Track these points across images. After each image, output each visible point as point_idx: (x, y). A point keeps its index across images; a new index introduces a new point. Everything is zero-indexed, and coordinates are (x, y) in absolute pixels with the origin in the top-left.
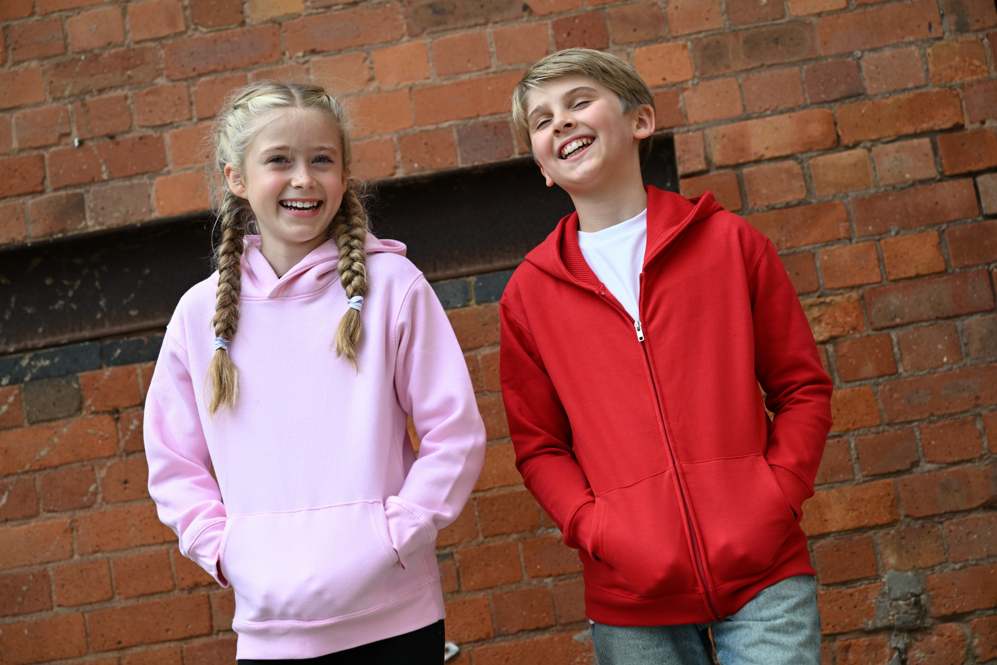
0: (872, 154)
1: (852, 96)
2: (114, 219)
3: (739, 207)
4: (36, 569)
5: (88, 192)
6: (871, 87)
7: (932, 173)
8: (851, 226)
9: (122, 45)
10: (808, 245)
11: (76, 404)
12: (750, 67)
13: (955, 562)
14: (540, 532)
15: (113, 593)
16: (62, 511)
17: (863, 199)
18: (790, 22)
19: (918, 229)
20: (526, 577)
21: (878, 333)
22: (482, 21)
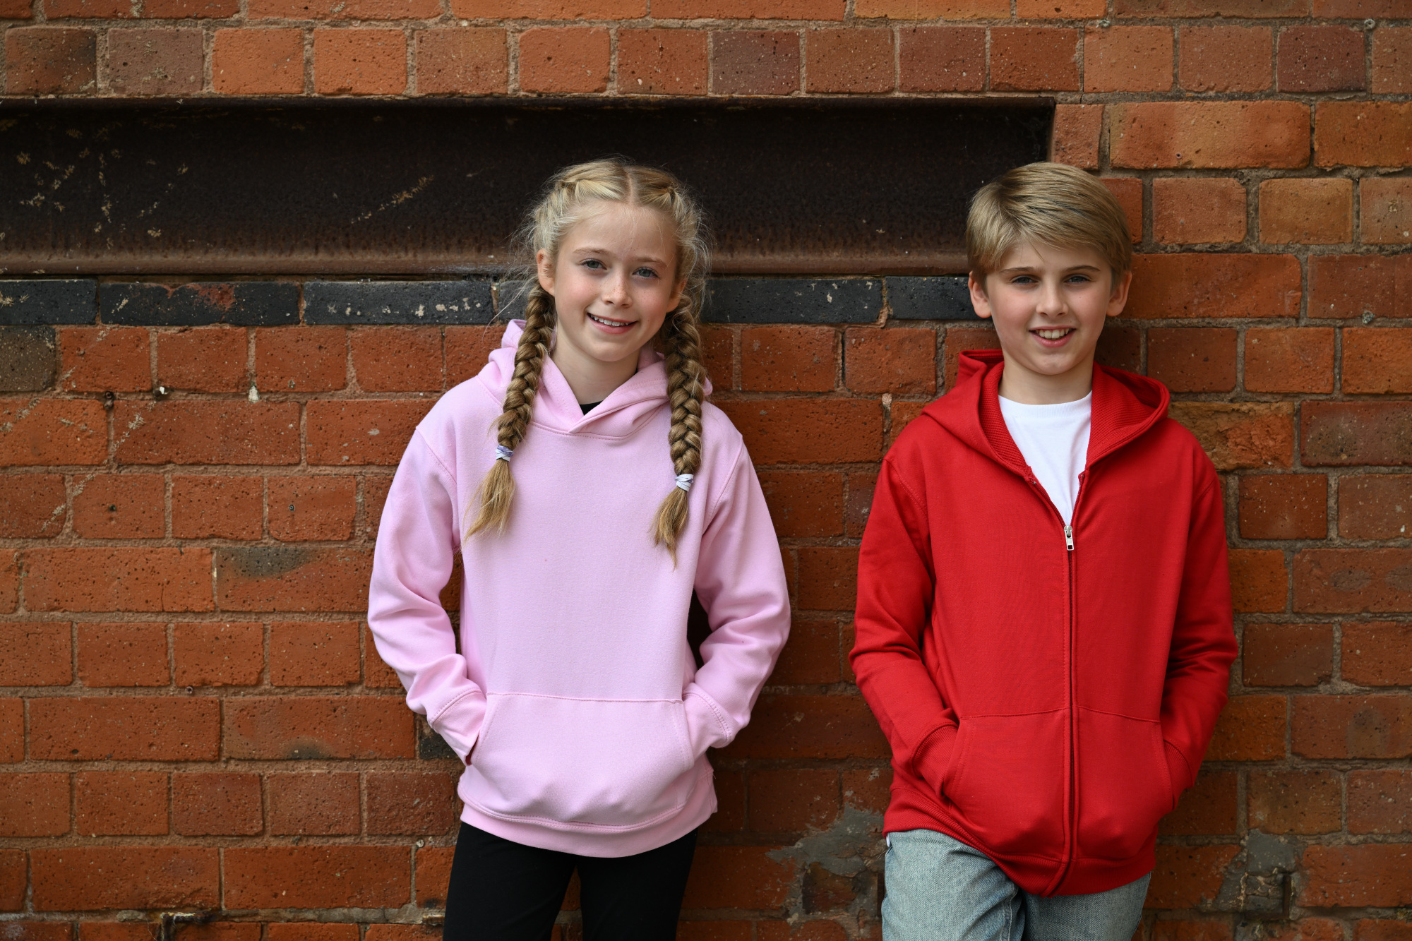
0: (1359, 189)
1: (1347, 91)
2: (141, 86)
3: (1137, 239)
5: (104, 32)
6: (1378, 80)
8: (1303, 297)
10: (1231, 317)
11: (47, 374)
12: (1197, 14)
13: (1352, 833)
15: (73, 675)
16: (7, 538)
17: (1331, 259)
19: (1404, 320)
21: (1312, 471)
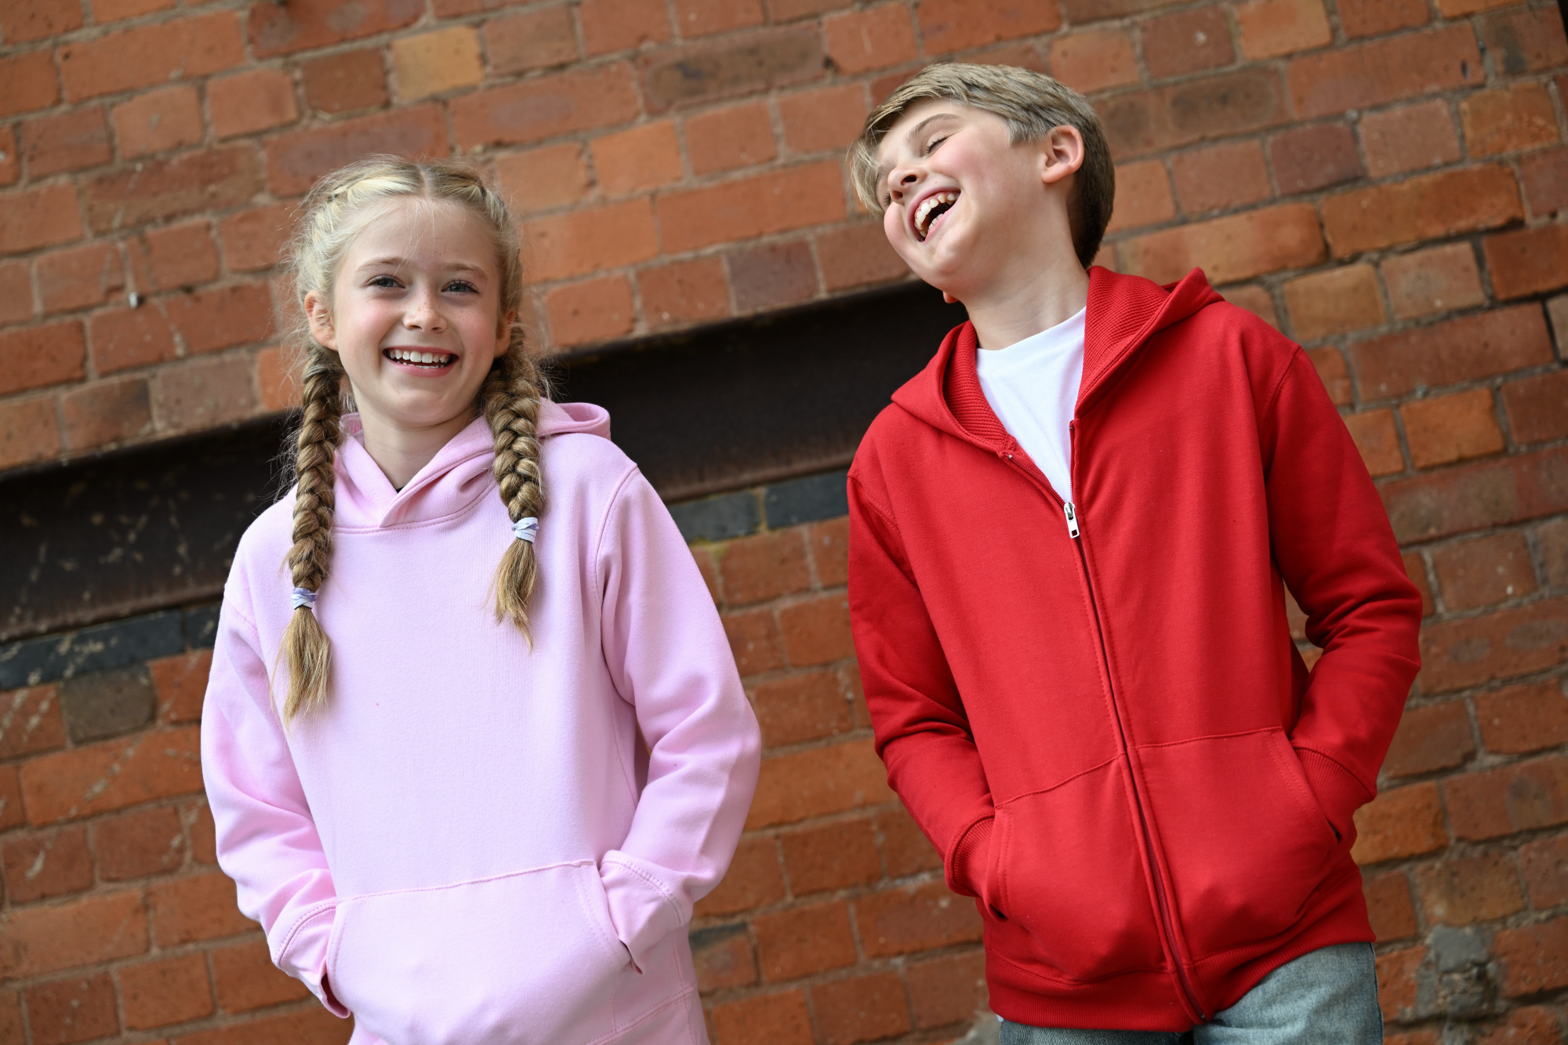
0: (1382, 272)
1: (1345, 182)
2: (197, 417)
4: (92, 972)
5: (154, 376)
6: (1374, 166)
7: (1477, 296)
8: (1352, 385)
9: (199, 145)
11: (146, 710)
12: (1183, 141)
13: (1539, 909)
14: (882, 885)
15: (214, 1006)
16: (130, 879)
17: (1370, 343)
18: (1243, 70)
19: (1459, 386)
20: (862, 958)
22: (760, 85)
